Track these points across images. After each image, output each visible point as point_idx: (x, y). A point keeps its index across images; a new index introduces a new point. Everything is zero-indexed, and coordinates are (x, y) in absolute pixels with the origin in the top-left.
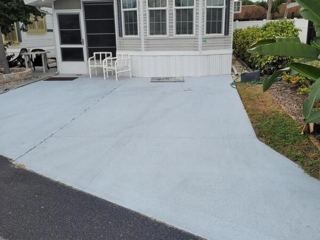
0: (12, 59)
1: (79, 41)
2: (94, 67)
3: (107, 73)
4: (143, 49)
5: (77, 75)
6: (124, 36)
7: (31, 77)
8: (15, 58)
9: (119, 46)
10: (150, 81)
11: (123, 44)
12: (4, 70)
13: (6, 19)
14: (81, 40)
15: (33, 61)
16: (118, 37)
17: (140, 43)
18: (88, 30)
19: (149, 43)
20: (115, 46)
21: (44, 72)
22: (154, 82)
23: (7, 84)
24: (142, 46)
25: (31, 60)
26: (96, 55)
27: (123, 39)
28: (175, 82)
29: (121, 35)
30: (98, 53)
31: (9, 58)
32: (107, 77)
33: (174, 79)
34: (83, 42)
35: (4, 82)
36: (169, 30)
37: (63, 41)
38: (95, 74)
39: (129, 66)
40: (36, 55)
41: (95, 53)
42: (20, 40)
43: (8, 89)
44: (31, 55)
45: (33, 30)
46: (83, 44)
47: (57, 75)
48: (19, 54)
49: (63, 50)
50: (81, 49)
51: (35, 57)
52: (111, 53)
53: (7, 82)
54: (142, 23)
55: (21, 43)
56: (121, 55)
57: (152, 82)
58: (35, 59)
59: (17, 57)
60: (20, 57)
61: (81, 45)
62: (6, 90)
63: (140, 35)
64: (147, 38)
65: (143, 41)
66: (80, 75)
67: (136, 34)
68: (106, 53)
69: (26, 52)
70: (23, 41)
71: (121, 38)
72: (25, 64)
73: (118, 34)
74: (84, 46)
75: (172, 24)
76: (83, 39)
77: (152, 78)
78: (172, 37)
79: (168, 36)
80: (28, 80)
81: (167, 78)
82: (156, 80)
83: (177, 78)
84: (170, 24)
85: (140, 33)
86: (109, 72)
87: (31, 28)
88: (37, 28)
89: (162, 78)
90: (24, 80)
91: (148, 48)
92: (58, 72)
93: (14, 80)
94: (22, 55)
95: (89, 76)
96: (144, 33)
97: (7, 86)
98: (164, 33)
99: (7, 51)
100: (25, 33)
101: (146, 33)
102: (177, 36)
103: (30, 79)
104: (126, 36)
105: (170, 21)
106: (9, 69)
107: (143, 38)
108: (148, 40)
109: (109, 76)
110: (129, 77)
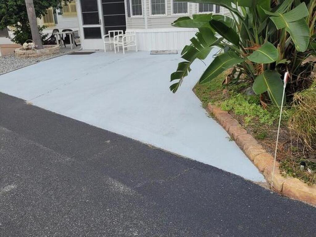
0: (47, 38)
1: (98, 22)
2: (109, 43)
3: (118, 48)
4: (146, 27)
5: (96, 50)
6: (132, 16)
7: (59, 52)
8: (49, 37)
9: (128, 25)
10: (150, 53)
11: (131, 23)
12: (38, 47)
13: (40, 5)
14: (98, 20)
15: (64, 39)
16: (128, 17)
17: (144, 22)
18: (104, 12)
19: (152, 22)
20: (125, 25)
21: (72, 48)
22: (153, 54)
23: (40, 57)
24: (145, 24)
25: (62, 39)
26: (111, 33)
27: (131, 19)
28: (169, 54)
29: (129, 16)
30: (112, 31)
31: (44, 37)
32: (118, 51)
33: (169, 52)
34: (101, 22)
35: (37, 56)
36: (168, 9)
37: (85, 22)
38: (110, 49)
39: (135, 41)
40: (66, 34)
41: (109, 32)
42: (56, 22)
43: (39, 61)
44: (62, 34)
45: (67, 13)
46: (101, 24)
47: (80, 50)
48: (51, 34)
49: (85, 29)
50: (99, 28)
51: (65, 36)
52: (122, 31)
53: (39, 56)
54: (145, 4)
55: (57, 25)
56: (129, 33)
57: (151, 54)
58: (65, 38)
59: (50, 36)
60: (53, 36)
61: (99, 25)
62: (37, 61)
63: (144, 15)
64: (150, 18)
65: (146, 20)
66: (98, 50)
67: (141, 14)
68: (114, 31)
69: (57, 32)
70: (58, 23)
71: (130, 18)
72: (56, 42)
73: (127, 15)
74: (102, 26)
75: (170, 5)
76: (100, 20)
77: (151, 51)
78: (170, 16)
79: (166, 15)
80: (56, 54)
81: (163, 51)
82: (154, 53)
83: (172, 51)
84: (168, 5)
85: (144, 13)
86: (120, 47)
87: (65, 11)
88: (71, 11)
89: (159, 51)
90: (53, 55)
91: (150, 26)
92: (81, 48)
93: (45, 54)
94: (54, 35)
95: (104, 51)
96: (147, 13)
97: (39, 59)
98: (164, 13)
99: (43, 31)
100: (60, 16)
101: (149, 13)
102: (174, 14)
103: (58, 53)
104: (133, 16)
105: (168, 2)
106: (42, 46)
107: (146, 17)
108: (150, 19)
109: (119, 50)
110: (135, 51)
